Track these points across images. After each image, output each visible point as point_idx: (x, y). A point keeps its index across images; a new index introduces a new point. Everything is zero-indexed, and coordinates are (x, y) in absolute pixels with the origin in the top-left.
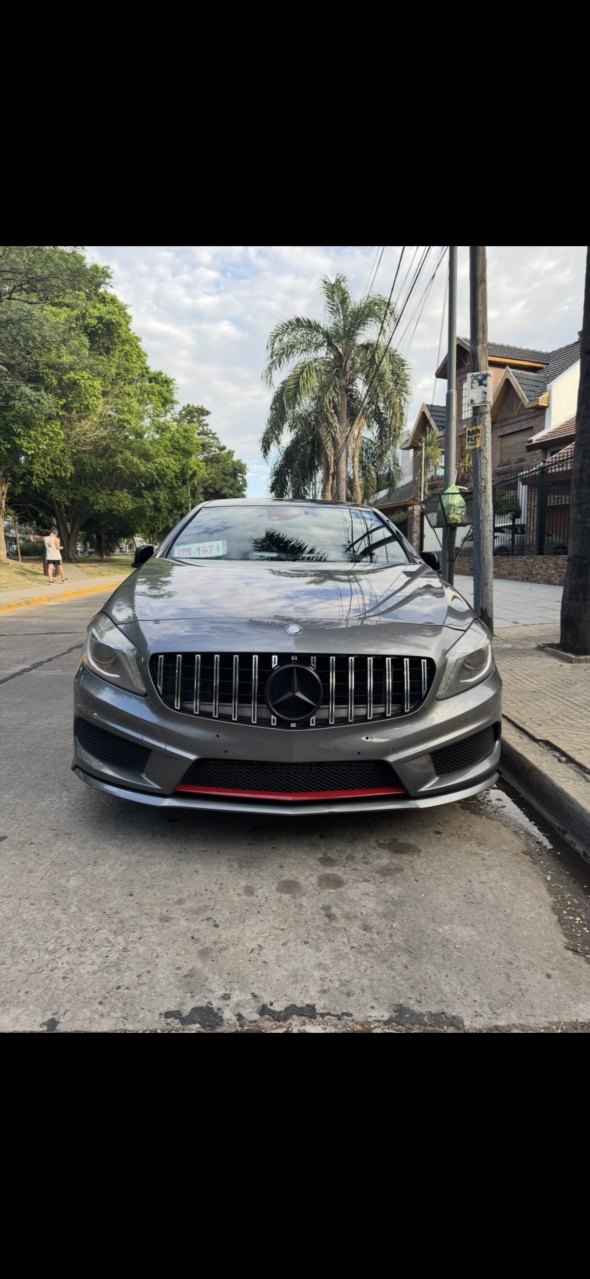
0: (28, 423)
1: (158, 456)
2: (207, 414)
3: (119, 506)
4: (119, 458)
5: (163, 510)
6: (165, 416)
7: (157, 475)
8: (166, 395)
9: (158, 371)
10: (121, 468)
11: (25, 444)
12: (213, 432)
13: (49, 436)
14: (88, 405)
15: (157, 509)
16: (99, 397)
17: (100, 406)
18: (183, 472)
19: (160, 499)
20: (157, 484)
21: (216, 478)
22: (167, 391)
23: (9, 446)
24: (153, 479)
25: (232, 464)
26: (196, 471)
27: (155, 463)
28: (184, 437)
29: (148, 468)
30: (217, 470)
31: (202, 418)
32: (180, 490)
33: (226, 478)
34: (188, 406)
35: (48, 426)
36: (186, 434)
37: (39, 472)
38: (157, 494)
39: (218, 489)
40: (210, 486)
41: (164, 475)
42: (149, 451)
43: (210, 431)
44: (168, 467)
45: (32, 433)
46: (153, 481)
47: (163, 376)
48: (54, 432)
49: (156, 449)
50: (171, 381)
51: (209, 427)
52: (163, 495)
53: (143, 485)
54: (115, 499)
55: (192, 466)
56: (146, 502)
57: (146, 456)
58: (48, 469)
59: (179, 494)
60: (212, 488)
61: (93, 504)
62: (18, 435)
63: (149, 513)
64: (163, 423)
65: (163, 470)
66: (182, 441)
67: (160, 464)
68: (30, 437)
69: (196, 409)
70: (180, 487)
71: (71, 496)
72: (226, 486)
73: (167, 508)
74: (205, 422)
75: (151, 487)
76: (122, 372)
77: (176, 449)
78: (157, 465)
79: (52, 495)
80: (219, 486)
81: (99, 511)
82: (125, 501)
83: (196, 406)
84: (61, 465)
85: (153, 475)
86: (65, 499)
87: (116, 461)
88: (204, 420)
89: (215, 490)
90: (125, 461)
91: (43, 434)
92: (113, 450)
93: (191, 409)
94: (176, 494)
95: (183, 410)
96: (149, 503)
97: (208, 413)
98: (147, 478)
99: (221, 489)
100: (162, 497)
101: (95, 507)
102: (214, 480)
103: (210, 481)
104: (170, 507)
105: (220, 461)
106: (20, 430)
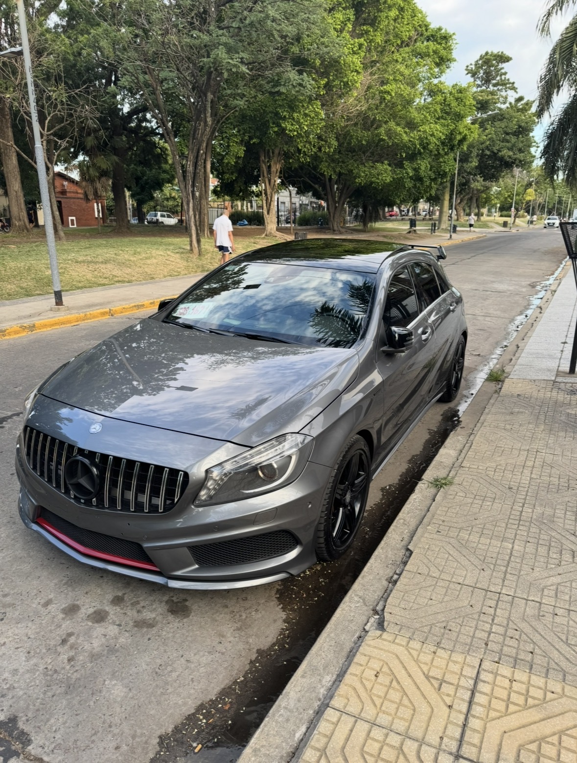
0: (292, 106)
1: (423, 123)
2: (508, 61)
3: (378, 179)
4: (382, 130)
5: (425, 179)
6: (440, 77)
7: (420, 144)
8: (443, 53)
9: (438, 27)
10: (385, 140)
11: (289, 127)
12: (511, 81)
13: (310, 116)
14: (347, 82)
15: (418, 178)
16: (360, 71)
17: (361, 80)
18: (450, 137)
19: (420, 169)
20: (420, 153)
21: (495, 139)
22: (445, 49)
23: (276, 129)
24: (415, 148)
25: (518, 121)
26: (466, 135)
27: (420, 131)
28: (457, 99)
29: (411, 137)
30: (499, 130)
31: (501, 66)
32: (446, 157)
33: (508, 137)
34: (487, 53)
35: (311, 107)
36: (460, 95)
37: (306, 150)
38: (418, 164)
39: (496, 151)
40: (487, 148)
41: (427, 143)
42: (414, 119)
43: (508, 80)
44: (432, 135)
45: (295, 115)
46: (415, 151)
47: (443, 31)
48: (315, 112)
49: (423, 116)
50: (450, 36)
51: (507, 77)
52: (424, 165)
53: (404, 155)
54: (374, 171)
55: (461, 130)
56: (406, 173)
57: (411, 125)
58: (314, 146)
59: (445, 162)
60: (489, 150)
61: (355, 178)
62: (284, 118)
63: (409, 184)
64: (435, 85)
65: (427, 138)
66: (454, 104)
67: (425, 132)
68: (293, 119)
69: (495, 56)
70: (446, 154)
71: (338, 170)
72: (505, 147)
73: (430, 177)
74: (503, 71)
75: (413, 157)
76: (392, 38)
77: (446, 113)
78: (421, 133)
79: (321, 169)
80: (498, 148)
81: (360, 183)
82: (384, 173)
83: (495, 52)
84: (326, 141)
85: (415, 144)
86: (332, 173)
87: (380, 133)
88: (502, 68)
89: (493, 152)
90: (389, 133)
91: (306, 115)
92: (380, 121)
93: (488, 57)
94: (441, 162)
95: (480, 59)
96: (408, 174)
97: (507, 59)
98: (409, 148)
99: (499, 151)
100: (423, 168)
101: (357, 180)
102: (493, 141)
103: (488, 143)
104: (433, 176)
105: (504, 118)
106: (285, 113)
